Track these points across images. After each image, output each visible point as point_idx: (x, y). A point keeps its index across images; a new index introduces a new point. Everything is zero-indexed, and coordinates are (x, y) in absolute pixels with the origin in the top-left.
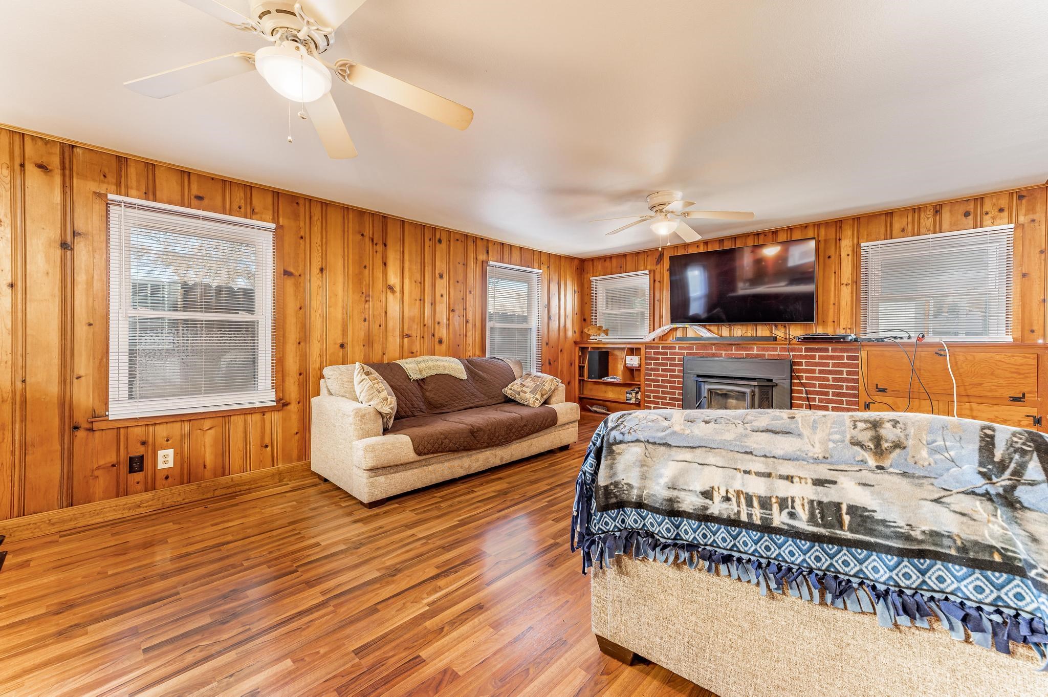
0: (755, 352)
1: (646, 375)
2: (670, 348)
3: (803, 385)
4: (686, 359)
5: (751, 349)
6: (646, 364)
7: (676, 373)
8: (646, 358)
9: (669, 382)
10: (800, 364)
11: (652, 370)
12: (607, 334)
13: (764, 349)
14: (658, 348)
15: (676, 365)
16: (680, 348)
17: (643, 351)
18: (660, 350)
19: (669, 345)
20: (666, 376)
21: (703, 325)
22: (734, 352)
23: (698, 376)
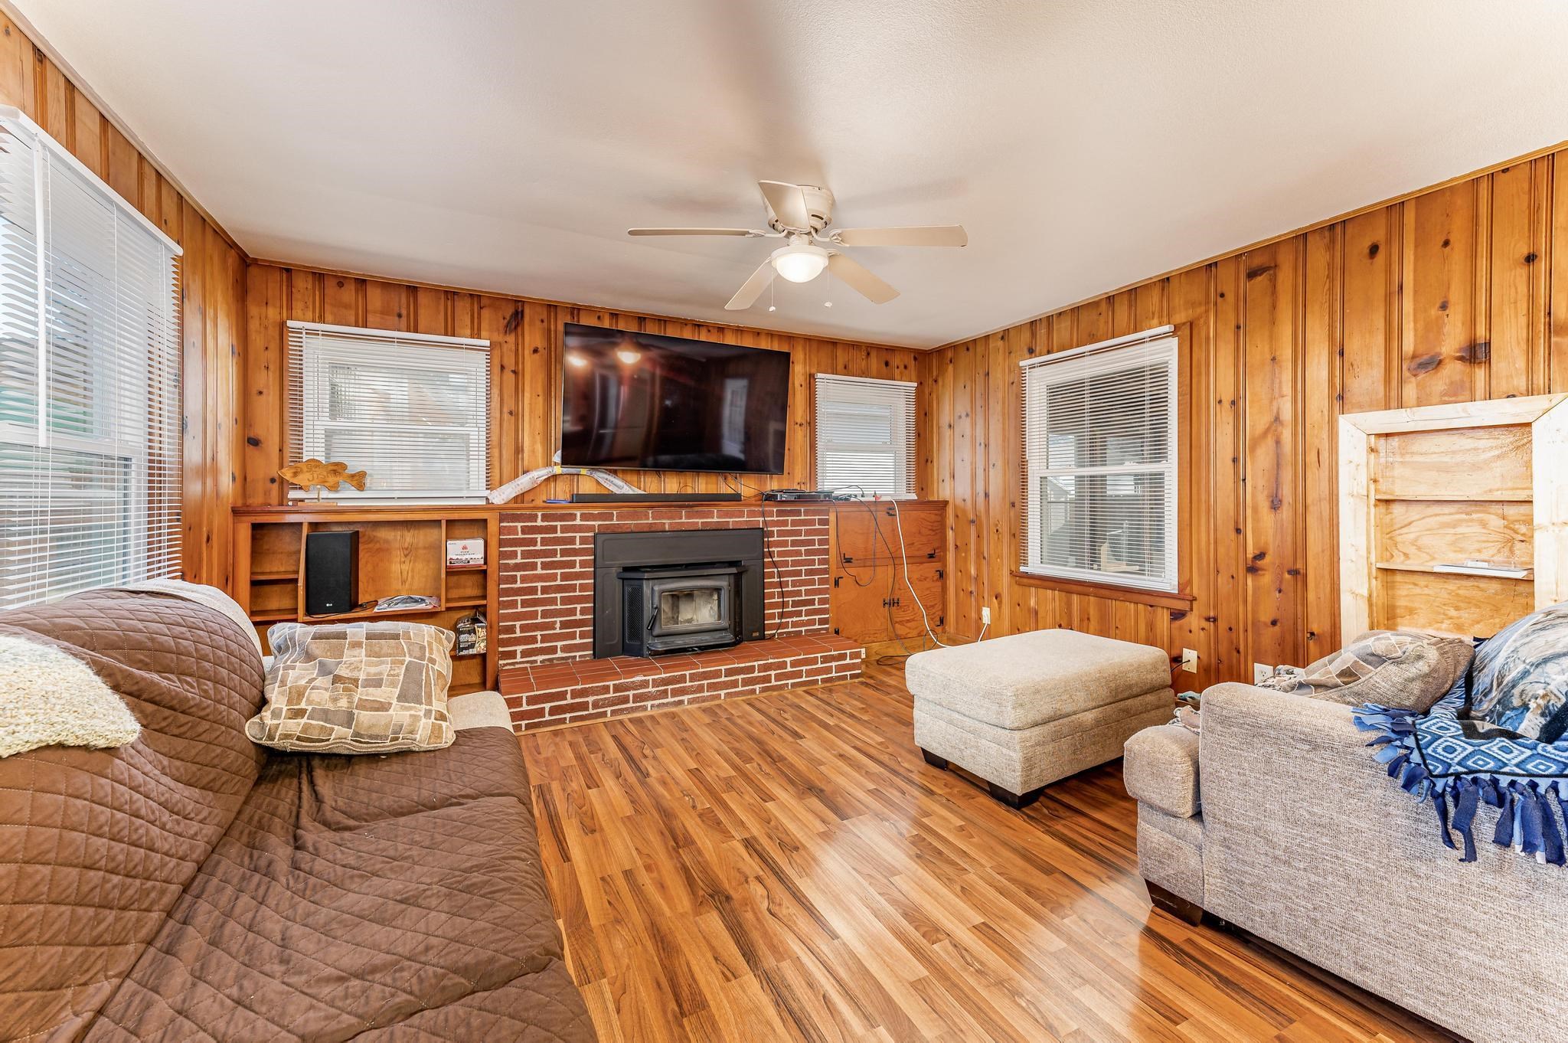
0: (716, 520)
1: (501, 580)
2: (562, 517)
3: (775, 564)
4: (600, 539)
5: (710, 515)
6: (503, 555)
7: (577, 569)
8: (502, 543)
9: (559, 589)
10: (771, 534)
11: (518, 567)
12: (361, 487)
13: (728, 515)
14: (534, 518)
15: (576, 552)
16: (584, 517)
17: (493, 527)
18: (539, 523)
19: (560, 512)
20: (554, 577)
21: (611, 471)
22: (683, 520)
23: (626, 569)
